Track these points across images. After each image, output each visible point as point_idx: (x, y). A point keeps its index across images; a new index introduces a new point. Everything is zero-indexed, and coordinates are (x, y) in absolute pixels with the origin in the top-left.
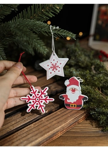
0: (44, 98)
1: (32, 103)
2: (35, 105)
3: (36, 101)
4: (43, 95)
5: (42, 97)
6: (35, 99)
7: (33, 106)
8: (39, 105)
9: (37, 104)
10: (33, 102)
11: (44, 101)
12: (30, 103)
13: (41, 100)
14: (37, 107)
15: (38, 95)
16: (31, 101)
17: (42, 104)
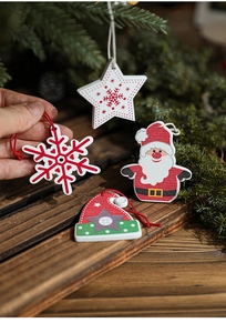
0: (77, 160)
1: (47, 166)
2: (52, 172)
3: (57, 163)
4: (76, 154)
5: (72, 157)
6: (55, 158)
7: (47, 171)
8: (60, 174)
9: (58, 170)
10: (50, 162)
11: (74, 168)
12: (42, 163)
13: (67, 164)
14: (55, 176)
15: (64, 149)
16: (45, 159)
17: (68, 173)
